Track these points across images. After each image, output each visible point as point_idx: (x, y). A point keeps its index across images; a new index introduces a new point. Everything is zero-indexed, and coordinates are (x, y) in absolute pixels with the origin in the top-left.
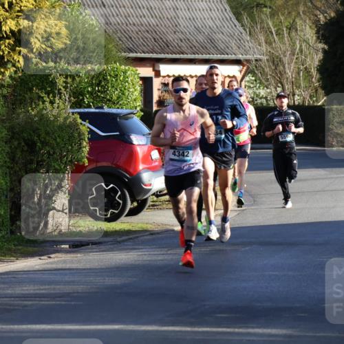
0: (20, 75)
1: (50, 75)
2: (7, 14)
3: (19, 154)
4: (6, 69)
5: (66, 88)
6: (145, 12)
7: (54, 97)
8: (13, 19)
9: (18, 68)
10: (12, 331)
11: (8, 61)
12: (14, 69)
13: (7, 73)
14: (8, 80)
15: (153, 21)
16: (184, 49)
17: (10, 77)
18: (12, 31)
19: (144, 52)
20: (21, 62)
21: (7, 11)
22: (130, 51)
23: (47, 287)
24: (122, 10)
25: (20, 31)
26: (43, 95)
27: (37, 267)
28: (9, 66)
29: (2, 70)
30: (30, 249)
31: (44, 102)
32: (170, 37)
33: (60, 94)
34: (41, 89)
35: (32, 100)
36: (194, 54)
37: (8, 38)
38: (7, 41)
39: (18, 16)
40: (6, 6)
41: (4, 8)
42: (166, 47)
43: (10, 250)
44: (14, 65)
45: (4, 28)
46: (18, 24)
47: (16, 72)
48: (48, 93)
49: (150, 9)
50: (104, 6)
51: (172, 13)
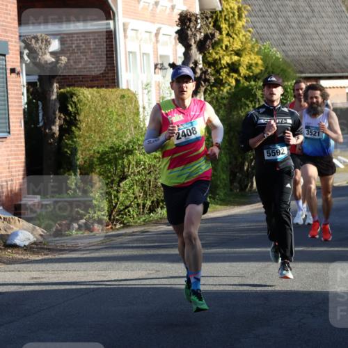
0: (233, 90)
1: (253, 90)
2: (225, 53)
3: (234, 141)
4: (224, 87)
5: (262, 97)
6: (311, 47)
7: (255, 103)
8: (228, 56)
9: (231, 87)
10: (235, 253)
11: (226, 82)
12: (229, 87)
13: (225, 90)
14: (226, 94)
15: (316, 53)
16: (336, 70)
17: (227, 92)
18: (227, 64)
19: (310, 73)
20: (234, 83)
21: (224, 51)
22: (302, 72)
23: (255, 224)
24: (296, 47)
25: (233, 63)
26: (248, 103)
27: (248, 212)
28: (226, 85)
29: (222, 88)
30: (243, 200)
31: (249, 107)
32: (327, 63)
33: (259, 101)
34: (247, 99)
35: (241, 106)
36: (343, 72)
37: (225, 67)
38: (225, 70)
39: (231, 54)
40: (224, 48)
41: (222, 49)
42: (325, 69)
43: (230, 201)
44: (229, 85)
45: (222, 62)
46: (231, 59)
47: (230, 89)
48: (251, 101)
49: (314, 45)
50: (284, 45)
51: (328, 48)
